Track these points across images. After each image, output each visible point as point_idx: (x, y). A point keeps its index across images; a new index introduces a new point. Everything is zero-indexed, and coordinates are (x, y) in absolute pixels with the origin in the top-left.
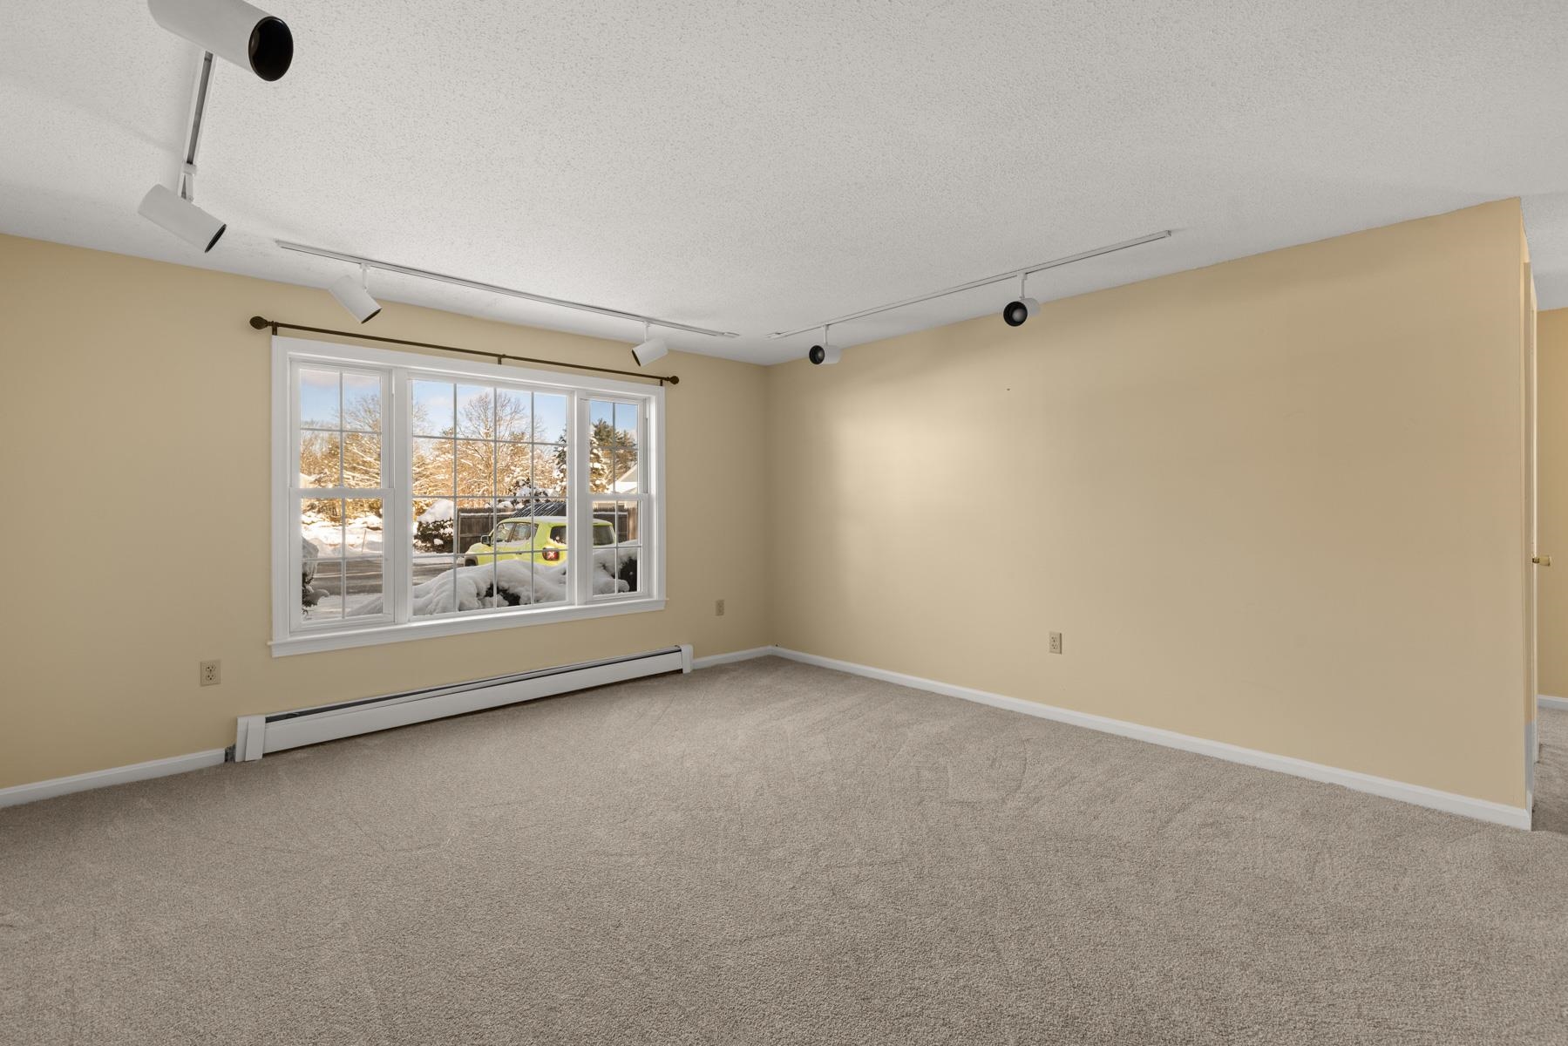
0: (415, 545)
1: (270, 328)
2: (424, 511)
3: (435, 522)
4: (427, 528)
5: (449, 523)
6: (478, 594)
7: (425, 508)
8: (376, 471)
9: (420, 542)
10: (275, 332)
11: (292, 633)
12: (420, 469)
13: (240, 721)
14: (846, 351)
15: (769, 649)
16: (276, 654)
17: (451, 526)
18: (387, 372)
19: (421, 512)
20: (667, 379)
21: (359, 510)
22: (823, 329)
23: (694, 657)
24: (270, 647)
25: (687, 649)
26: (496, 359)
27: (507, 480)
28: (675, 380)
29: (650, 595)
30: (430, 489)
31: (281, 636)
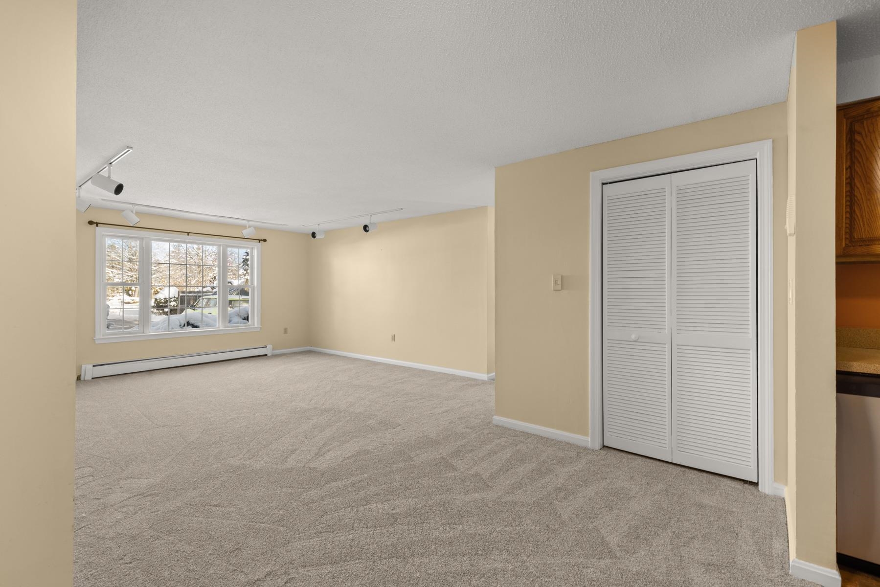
0: (152, 312)
1: (95, 224)
2: (158, 292)
3: (165, 299)
4: (160, 302)
5: (173, 299)
6: (180, 325)
7: (159, 290)
8: (127, 268)
9: (156, 310)
10: (97, 226)
11: (103, 335)
12: (156, 268)
13: (83, 366)
14: (327, 232)
15: (308, 348)
16: (97, 342)
17: (175, 301)
18: (141, 239)
19: (157, 293)
20: (261, 240)
21: (116, 292)
22: (317, 225)
23: (273, 350)
24: (94, 340)
25: (270, 347)
26: (187, 234)
27: (210, 275)
28: (265, 240)
29: (254, 325)
30: (162, 279)
31: (98, 336)
